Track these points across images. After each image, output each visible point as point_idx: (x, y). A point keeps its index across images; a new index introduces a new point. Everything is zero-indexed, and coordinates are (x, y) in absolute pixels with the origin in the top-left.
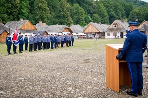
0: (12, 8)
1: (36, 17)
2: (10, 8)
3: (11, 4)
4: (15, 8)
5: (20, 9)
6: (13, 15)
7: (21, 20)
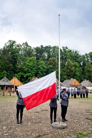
0: (70, 72)
1: (86, 77)
2: (69, 72)
3: (69, 70)
4: (72, 72)
5: (75, 72)
6: (70, 76)
7: (72, 79)
